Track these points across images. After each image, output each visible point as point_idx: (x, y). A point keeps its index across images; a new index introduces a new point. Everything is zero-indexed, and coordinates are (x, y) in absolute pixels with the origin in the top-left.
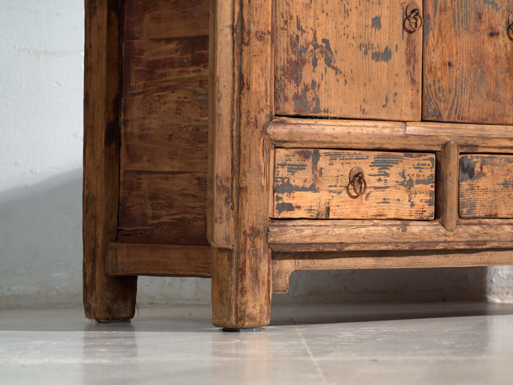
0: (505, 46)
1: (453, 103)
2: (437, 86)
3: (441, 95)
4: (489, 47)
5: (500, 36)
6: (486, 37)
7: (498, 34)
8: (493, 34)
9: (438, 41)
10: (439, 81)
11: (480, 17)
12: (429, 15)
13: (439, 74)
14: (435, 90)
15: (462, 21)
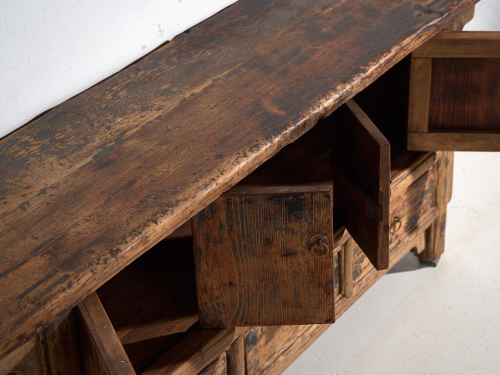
0: (307, 262)
1: (238, 313)
2: (215, 302)
3: (221, 309)
4: (284, 265)
5: (300, 255)
6: (279, 258)
7: (296, 253)
8: (289, 254)
9: (213, 268)
10: (217, 298)
11: (269, 242)
12: (200, 248)
13: (217, 293)
14: (213, 306)
15: (245, 248)
